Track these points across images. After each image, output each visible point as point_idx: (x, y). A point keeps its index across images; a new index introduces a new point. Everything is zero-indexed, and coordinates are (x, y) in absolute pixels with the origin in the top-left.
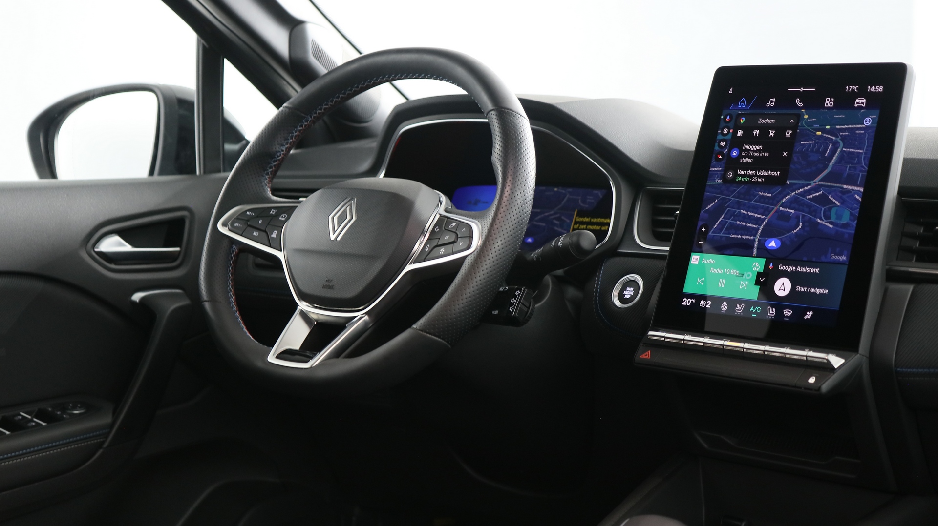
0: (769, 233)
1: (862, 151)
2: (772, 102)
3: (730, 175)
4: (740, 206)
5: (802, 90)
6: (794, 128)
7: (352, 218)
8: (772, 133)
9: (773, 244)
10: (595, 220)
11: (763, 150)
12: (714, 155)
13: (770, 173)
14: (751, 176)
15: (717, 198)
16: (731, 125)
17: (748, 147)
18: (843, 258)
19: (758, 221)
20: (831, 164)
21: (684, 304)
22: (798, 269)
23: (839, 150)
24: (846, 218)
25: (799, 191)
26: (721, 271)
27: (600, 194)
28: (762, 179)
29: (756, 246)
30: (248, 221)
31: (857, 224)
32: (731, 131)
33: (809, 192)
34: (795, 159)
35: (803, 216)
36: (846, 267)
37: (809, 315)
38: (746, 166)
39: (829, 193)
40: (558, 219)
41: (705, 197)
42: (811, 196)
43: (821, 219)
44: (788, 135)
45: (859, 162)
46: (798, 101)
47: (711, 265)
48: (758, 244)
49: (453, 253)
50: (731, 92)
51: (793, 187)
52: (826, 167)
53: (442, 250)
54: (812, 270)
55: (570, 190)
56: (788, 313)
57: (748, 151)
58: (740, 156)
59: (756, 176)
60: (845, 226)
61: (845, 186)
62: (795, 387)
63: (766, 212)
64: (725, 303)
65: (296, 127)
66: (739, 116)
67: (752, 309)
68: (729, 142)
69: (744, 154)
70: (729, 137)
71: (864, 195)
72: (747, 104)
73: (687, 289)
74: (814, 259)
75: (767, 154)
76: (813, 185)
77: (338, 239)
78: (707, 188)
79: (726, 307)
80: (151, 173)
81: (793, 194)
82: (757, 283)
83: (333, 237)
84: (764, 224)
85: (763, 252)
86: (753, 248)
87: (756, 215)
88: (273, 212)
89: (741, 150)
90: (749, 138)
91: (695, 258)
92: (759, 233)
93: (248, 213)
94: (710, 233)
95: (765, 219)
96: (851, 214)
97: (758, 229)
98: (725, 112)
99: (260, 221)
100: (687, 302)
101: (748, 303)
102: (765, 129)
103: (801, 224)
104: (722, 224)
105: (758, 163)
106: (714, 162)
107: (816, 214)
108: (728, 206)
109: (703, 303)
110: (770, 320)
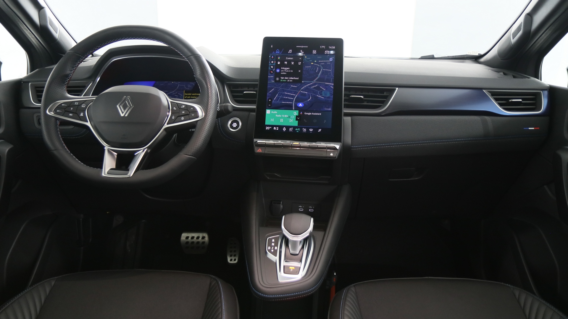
0: (298, 101)
1: (331, 70)
2: (290, 51)
3: (278, 79)
4: (284, 91)
5: (302, 47)
6: (302, 61)
7: (131, 106)
8: (293, 63)
9: (300, 105)
10: (194, 94)
11: (290, 70)
12: (269, 72)
13: (294, 78)
14: (286, 79)
15: (274, 88)
16: (275, 59)
17: (283, 68)
18: (330, 109)
19: (293, 97)
20: (319, 75)
21: (266, 129)
22: (313, 114)
23: (321, 70)
24: (328, 95)
25: (308, 85)
26: (281, 116)
27: (193, 84)
28: (292, 81)
29: (294, 106)
30: (65, 109)
31: (333, 97)
32: (275, 62)
33: (312, 85)
34: (304, 73)
35: (311, 94)
36: (331, 112)
37: (320, 130)
38: (284, 76)
39: (320, 86)
40: (177, 94)
41: (268, 88)
42: (313, 87)
43: (319, 95)
44: (299, 64)
45: (330, 74)
46: (301, 51)
47: (276, 114)
48: (294, 105)
49: (190, 119)
50: (272, 47)
51: (305, 84)
52: (317, 76)
53: (183, 118)
54: (318, 114)
56: (311, 130)
57: (284, 70)
58: (280, 72)
59: (289, 79)
60: (329, 97)
61: (326, 83)
62: (326, 157)
63: (296, 93)
64: (284, 128)
65: (77, 62)
66: (277, 56)
67: (296, 129)
68: (275, 67)
69: (282, 71)
70: (274, 64)
71: (334, 86)
72: (280, 52)
73: (266, 123)
74: (318, 110)
75: (292, 71)
76: (313, 83)
77: (126, 115)
78: (268, 84)
79: (285, 129)
81: (306, 86)
82: (297, 119)
83: (122, 115)
84: (295, 97)
85: (297, 108)
86: (292, 107)
87: (292, 94)
88: (76, 104)
89: (281, 70)
90: (283, 65)
91: (268, 112)
92: (294, 101)
93: (63, 105)
94: (273, 102)
95: (295, 96)
96: (330, 93)
97: (293, 100)
98: (271, 54)
99: (72, 109)
100: (267, 128)
101: (294, 127)
102: (289, 62)
103: (311, 97)
104: (277, 98)
105: (288, 75)
106: (269, 74)
107: (316, 93)
108: (279, 91)
109: (275, 128)
110: (304, 133)
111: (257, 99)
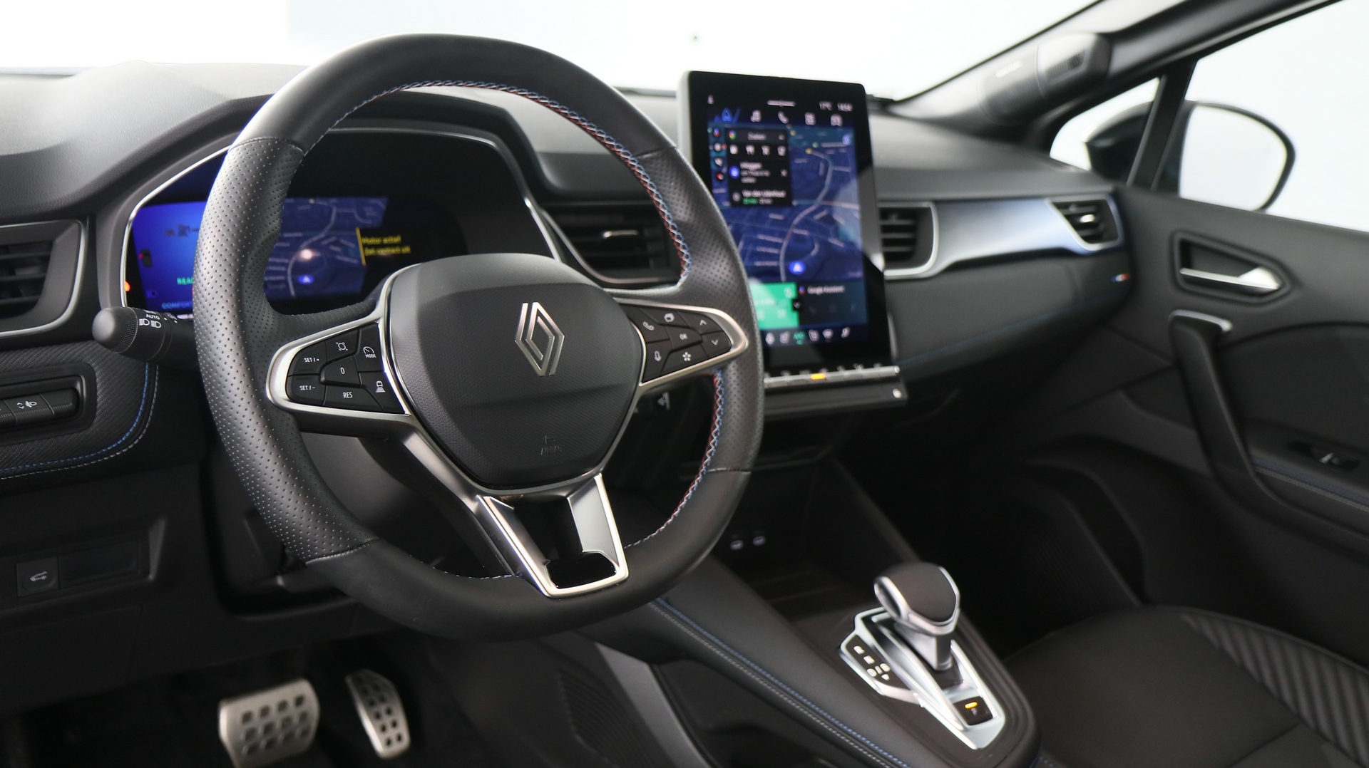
0: (791, 257)
2: (756, 116)
3: (736, 197)
4: (756, 231)
5: (781, 104)
6: (785, 144)
8: (766, 150)
9: (797, 268)
11: (762, 169)
12: (713, 176)
13: (775, 194)
14: (758, 198)
16: (722, 139)
17: (746, 166)
19: (778, 246)
20: (826, 183)
22: (826, 289)
23: (830, 168)
24: (851, 235)
25: (807, 212)
28: (770, 201)
29: (783, 272)
31: (862, 240)
32: (724, 147)
33: (816, 212)
34: (795, 178)
35: (817, 237)
36: (864, 282)
37: (845, 332)
38: (751, 187)
42: (818, 216)
43: (832, 239)
44: (781, 153)
45: (849, 180)
46: (779, 115)
48: (784, 270)
50: (710, 101)
51: (800, 208)
52: (822, 186)
54: (837, 289)
56: (828, 334)
57: (747, 170)
58: (740, 177)
59: (762, 197)
60: (853, 243)
61: (843, 205)
63: (782, 235)
64: (769, 335)
66: (727, 131)
67: (796, 336)
68: (725, 161)
69: (745, 173)
70: (723, 154)
71: (860, 212)
72: (732, 116)
74: (836, 279)
75: (767, 173)
76: (817, 204)
79: (773, 340)
81: (802, 215)
82: (794, 309)
84: (783, 248)
85: (791, 277)
86: (781, 274)
87: (774, 240)
89: (740, 170)
90: (743, 156)
92: (781, 258)
95: (783, 243)
96: (854, 231)
97: (779, 254)
98: (711, 124)
101: (791, 332)
102: (758, 145)
103: (816, 245)
105: (761, 184)
106: (715, 183)
107: (826, 233)
108: (744, 232)
110: (815, 344)
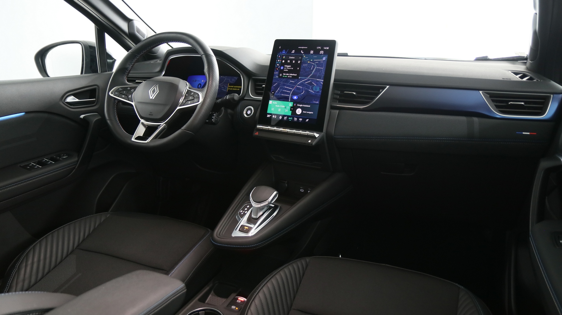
0: (294, 94)
1: (323, 68)
2: (293, 51)
3: (281, 75)
4: (284, 85)
5: (303, 48)
6: (301, 60)
7: (157, 91)
8: (294, 62)
9: (295, 98)
10: (235, 87)
11: (291, 67)
12: (275, 68)
13: (293, 75)
14: (287, 76)
15: (277, 82)
16: (281, 59)
17: (286, 66)
18: (318, 102)
19: (290, 90)
20: (313, 72)
21: (267, 116)
22: (304, 106)
23: (315, 68)
24: (318, 90)
25: (303, 81)
26: (279, 106)
27: (236, 78)
28: (291, 77)
29: (290, 98)
30: (120, 92)
31: (322, 92)
32: (281, 61)
33: (306, 81)
34: (301, 70)
35: (305, 89)
36: (318, 105)
37: (307, 120)
38: (286, 72)
39: (313, 82)
40: (223, 86)
41: (273, 82)
42: (307, 82)
43: (310, 90)
44: (299, 63)
45: (322, 72)
46: (302, 51)
47: (276, 104)
48: (291, 98)
49: (193, 103)
50: (280, 48)
51: (301, 79)
52: (311, 73)
53: (189, 102)
54: (308, 106)
55: (226, 77)
56: (301, 119)
57: (286, 67)
58: (284, 69)
59: (289, 75)
60: (318, 92)
61: (317, 79)
62: (304, 143)
63: (293, 87)
64: (281, 116)
65: (134, 59)
66: (283, 56)
67: (289, 118)
68: (280, 64)
69: (285, 68)
70: (280, 62)
71: (324, 82)
72: (286, 52)
73: (268, 112)
74: (308, 103)
75: (292, 69)
76: (307, 79)
77: (153, 98)
78: (274, 79)
79: (281, 118)
80: (82, 73)
81: (301, 82)
82: (291, 110)
83: (151, 98)
84: (292, 91)
85: (292, 100)
86: (289, 99)
87: (290, 88)
88: (129, 88)
89: (284, 67)
90: (286, 63)
91: (271, 102)
92: (291, 94)
93: (120, 89)
94: (275, 94)
95: (292, 90)
96: (320, 88)
97: (290, 93)
98: (278, 54)
99: (125, 92)
100: (268, 116)
101: (288, 116)
102: (291, 60)
103: (304, 91)
104: (279, 91)
105: (290, 71)
106: (275, 71)
107: (308, 88)
108: (280, 85)
109: (273, 116)
110: (295, 122)
111: (263, 92)
